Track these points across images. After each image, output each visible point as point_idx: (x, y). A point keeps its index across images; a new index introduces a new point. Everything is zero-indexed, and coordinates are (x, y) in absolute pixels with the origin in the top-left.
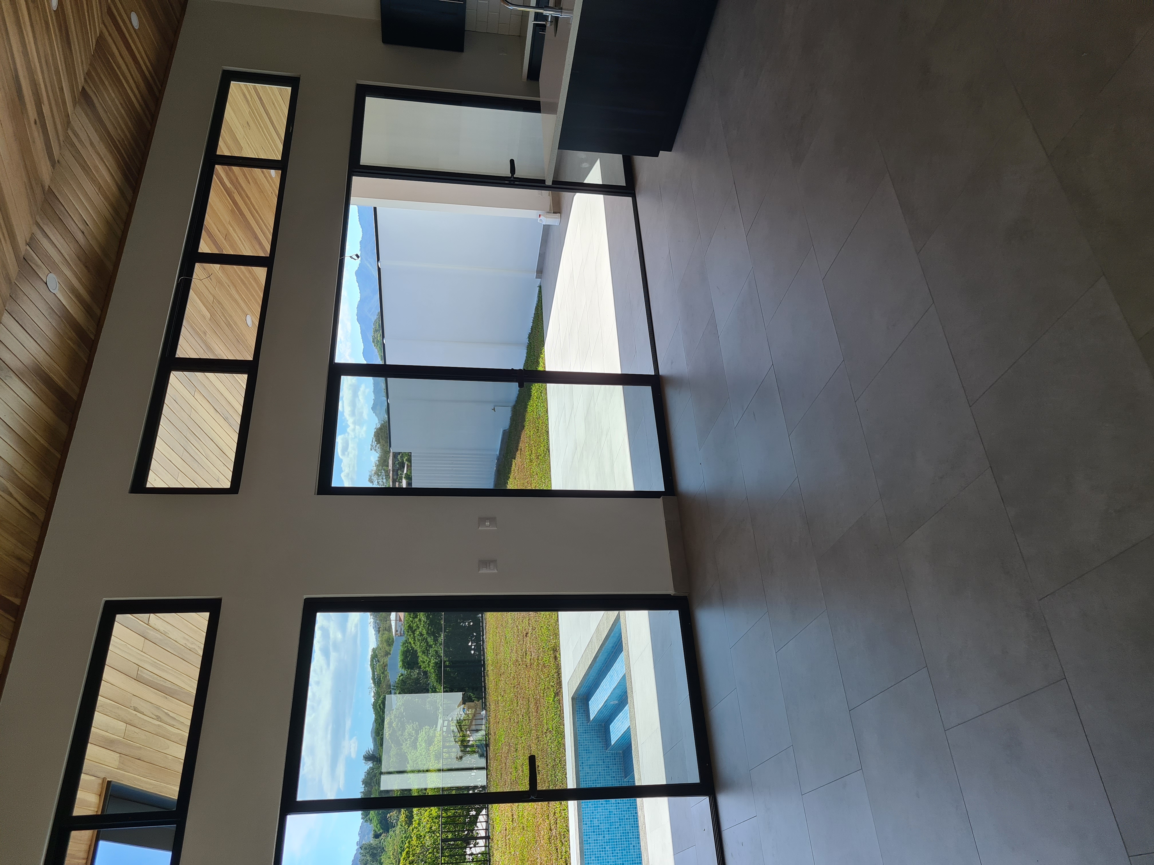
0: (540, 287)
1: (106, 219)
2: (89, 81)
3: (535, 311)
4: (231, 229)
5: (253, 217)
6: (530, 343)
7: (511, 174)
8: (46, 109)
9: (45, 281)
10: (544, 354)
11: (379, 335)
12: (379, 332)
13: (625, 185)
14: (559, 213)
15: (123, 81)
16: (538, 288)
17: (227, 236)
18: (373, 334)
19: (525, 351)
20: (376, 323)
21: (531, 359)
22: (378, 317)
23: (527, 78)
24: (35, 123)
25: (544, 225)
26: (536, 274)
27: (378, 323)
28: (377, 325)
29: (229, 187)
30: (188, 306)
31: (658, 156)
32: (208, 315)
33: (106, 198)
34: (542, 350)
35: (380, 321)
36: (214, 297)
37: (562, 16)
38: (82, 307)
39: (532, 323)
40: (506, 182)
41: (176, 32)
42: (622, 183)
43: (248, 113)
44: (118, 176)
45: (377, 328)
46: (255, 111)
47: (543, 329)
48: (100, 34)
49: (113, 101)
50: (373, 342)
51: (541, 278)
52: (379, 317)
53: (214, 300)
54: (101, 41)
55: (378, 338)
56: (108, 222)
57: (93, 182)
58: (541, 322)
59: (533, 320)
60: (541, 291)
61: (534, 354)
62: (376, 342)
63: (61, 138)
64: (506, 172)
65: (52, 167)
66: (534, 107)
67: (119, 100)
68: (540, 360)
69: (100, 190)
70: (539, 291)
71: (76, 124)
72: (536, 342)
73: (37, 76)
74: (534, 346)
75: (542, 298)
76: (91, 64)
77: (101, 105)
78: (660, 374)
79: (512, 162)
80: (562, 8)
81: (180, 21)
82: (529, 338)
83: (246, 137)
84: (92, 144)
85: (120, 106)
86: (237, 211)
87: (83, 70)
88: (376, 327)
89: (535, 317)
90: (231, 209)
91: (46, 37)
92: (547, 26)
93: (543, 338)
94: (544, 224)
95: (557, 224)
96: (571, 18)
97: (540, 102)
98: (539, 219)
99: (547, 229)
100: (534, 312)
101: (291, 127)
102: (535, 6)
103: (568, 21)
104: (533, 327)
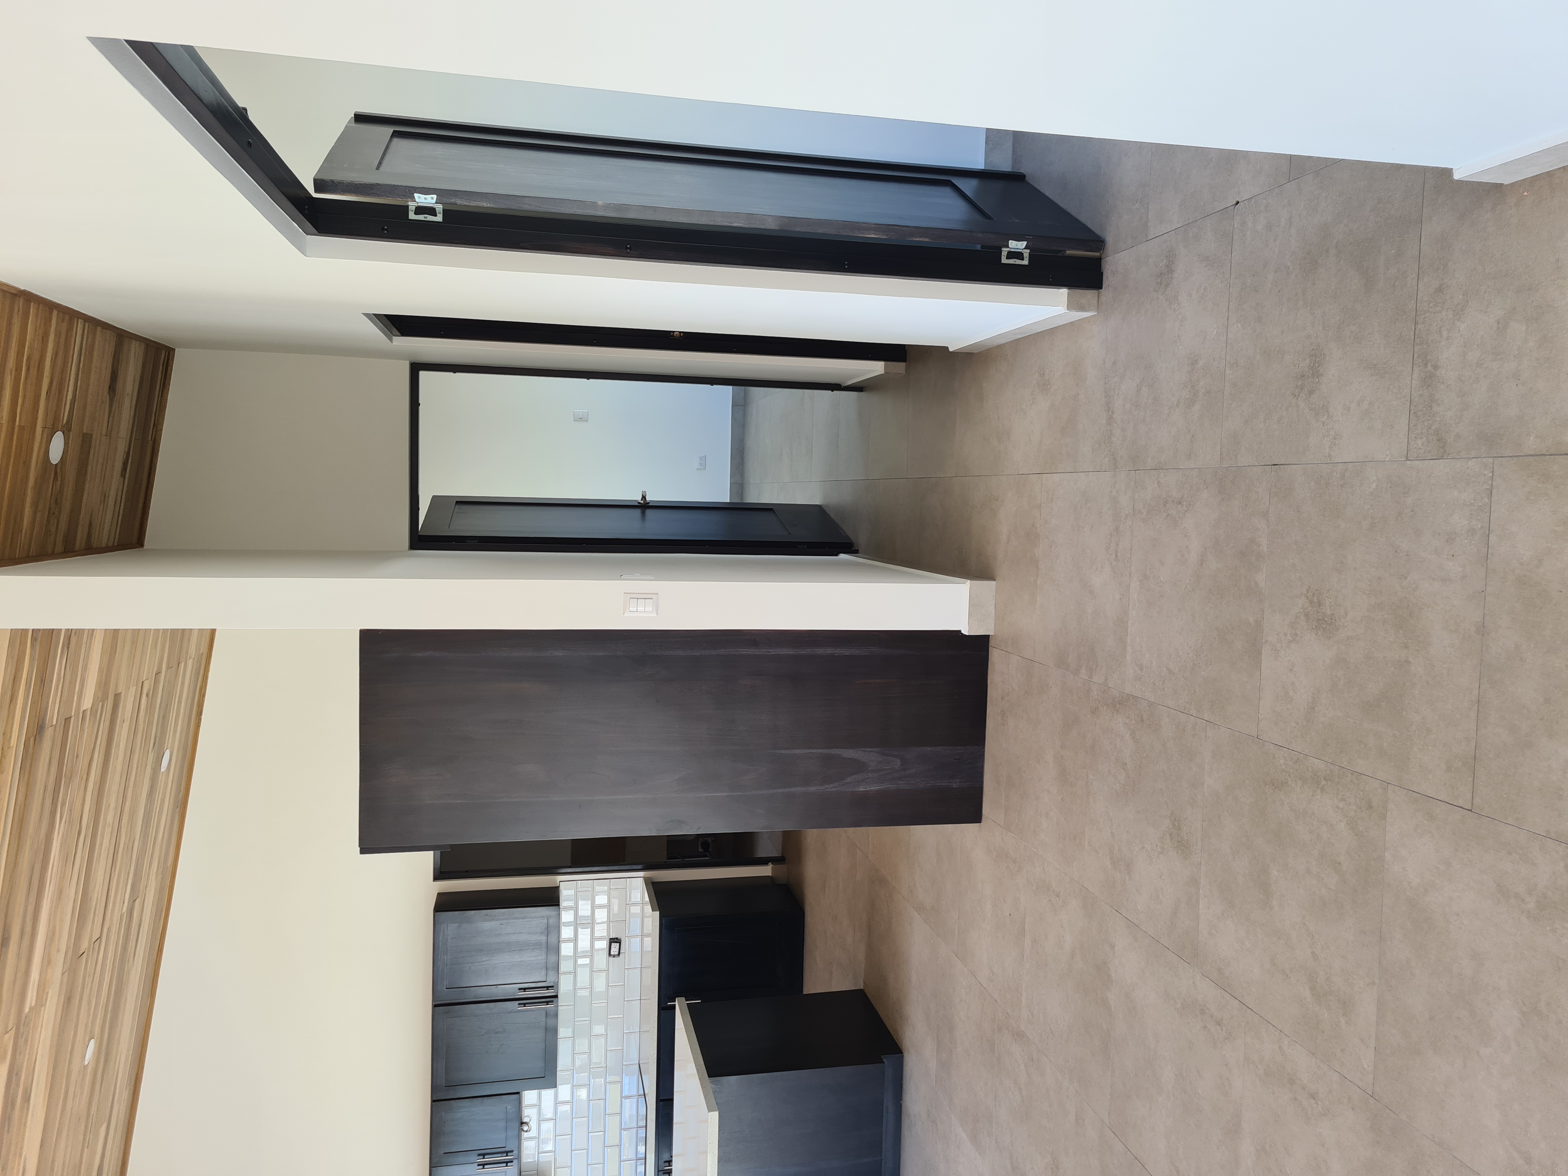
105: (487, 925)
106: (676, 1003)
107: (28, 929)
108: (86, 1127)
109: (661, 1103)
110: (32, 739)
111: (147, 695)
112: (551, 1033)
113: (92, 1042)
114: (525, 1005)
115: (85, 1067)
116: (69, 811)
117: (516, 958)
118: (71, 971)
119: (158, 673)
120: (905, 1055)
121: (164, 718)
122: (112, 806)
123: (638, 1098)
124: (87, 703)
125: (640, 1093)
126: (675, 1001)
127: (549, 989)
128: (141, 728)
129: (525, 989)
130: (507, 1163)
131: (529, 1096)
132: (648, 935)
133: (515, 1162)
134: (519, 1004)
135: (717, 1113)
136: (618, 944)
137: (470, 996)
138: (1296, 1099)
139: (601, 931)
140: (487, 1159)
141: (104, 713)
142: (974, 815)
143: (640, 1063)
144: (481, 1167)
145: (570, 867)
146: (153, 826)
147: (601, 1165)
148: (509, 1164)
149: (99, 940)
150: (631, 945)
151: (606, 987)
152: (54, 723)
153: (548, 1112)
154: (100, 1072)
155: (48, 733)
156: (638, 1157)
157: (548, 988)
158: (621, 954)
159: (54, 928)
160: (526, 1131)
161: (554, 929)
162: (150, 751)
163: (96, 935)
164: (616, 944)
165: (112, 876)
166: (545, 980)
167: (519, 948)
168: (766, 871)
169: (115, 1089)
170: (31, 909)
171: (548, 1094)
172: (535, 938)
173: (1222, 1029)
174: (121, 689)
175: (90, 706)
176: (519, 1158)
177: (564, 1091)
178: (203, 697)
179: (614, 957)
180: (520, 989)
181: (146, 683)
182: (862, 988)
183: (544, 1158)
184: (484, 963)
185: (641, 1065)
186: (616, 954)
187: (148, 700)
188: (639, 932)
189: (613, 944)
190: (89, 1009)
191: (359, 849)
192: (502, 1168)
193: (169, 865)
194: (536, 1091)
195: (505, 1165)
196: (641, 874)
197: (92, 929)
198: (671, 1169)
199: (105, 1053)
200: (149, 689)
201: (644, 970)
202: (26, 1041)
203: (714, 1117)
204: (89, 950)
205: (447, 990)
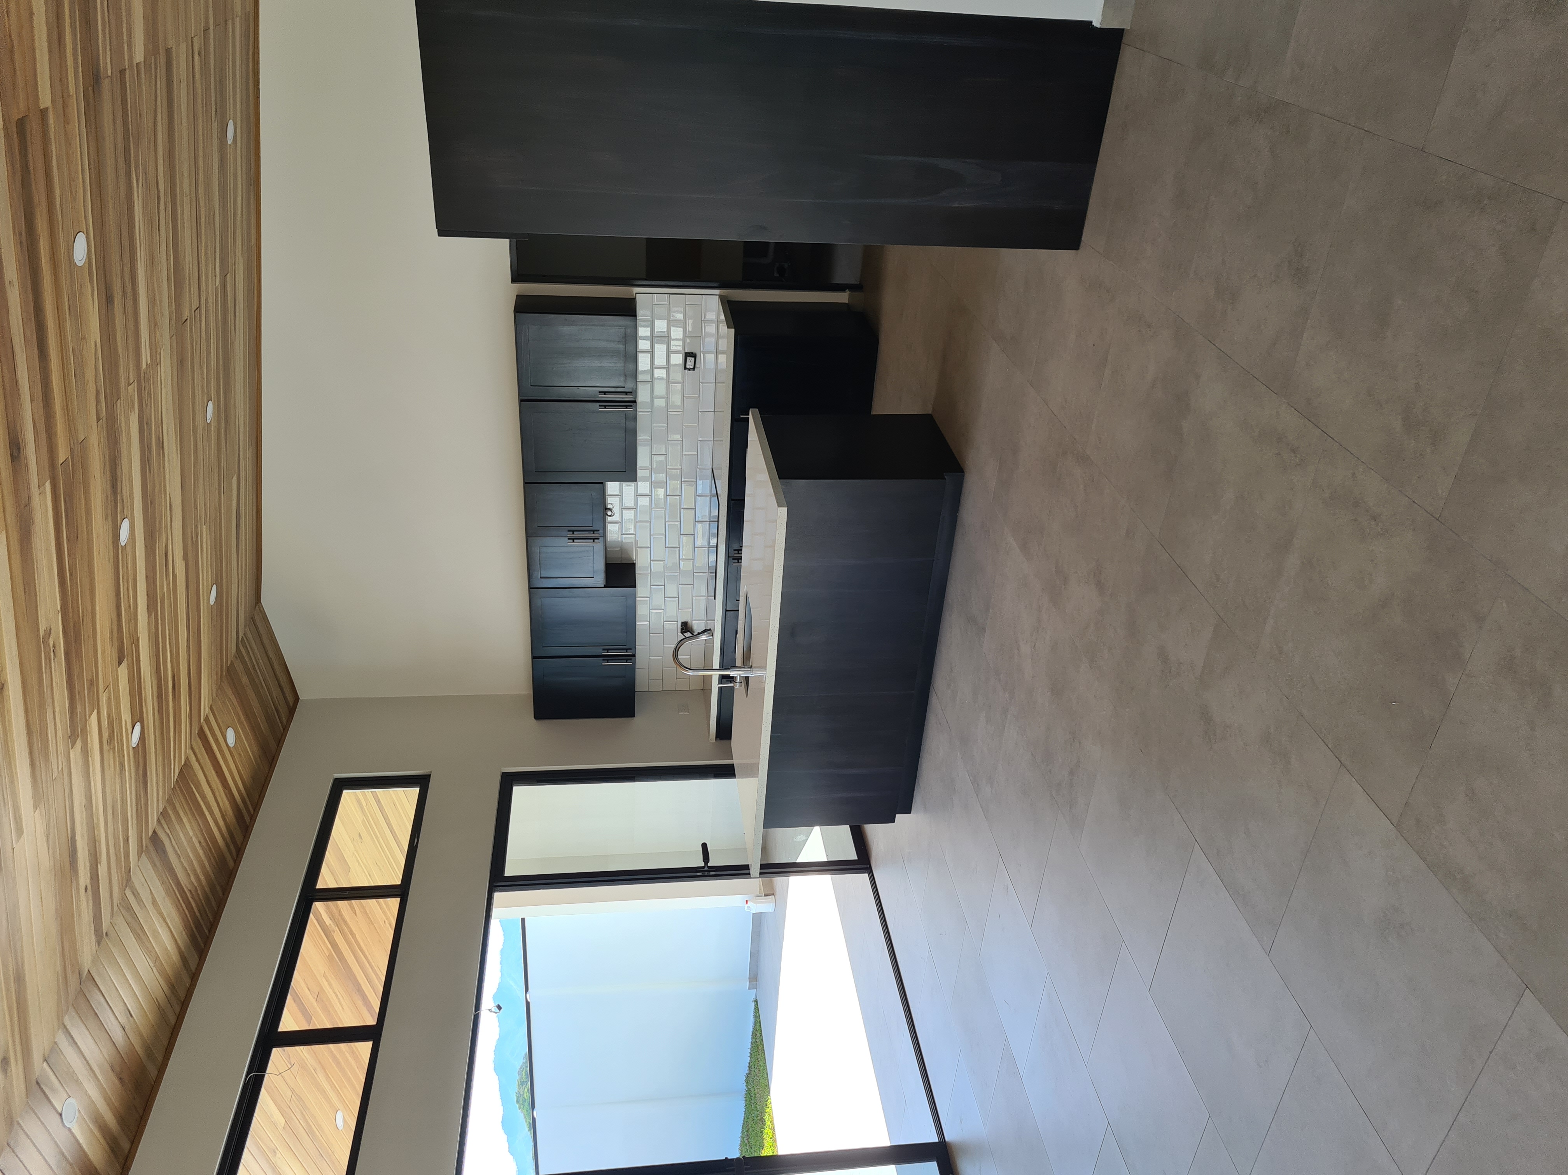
0: (756, 1001)
1: (159, 1004)
2: (163, 822)
3: (752, 1039)
4: (326, 984)
5: (357, 961)
6: (749, 1089)
7: (704, 863)
8: (102, 869)
9: (60, 1111)
10: (771, 1107)
11: (526, 1089)
12: (526, 1085)
13: (856, 858)
14: (773, 895)
15: (207, 813)
16: (753, 1004)
17: (320, 996)
18: (517, 1090)
19: (743, 1103)
20: (522, 1071)
21: (753, 1115)
22: (524, 1061)
23: (716, 737)
24: (86, 890)
25: (753, 914)
26: (748, 983)
27: (524, 1071)
28: (524, 1073)
29: (328, 924)
30: (256, 1114)
31: (894, 822)
32: (281, 1121)
33: (162, 972)
34: (767, 1101)
35: (527, 1067)
36: (293, 1091)
37: (753, 674)
38: (102, 1141)
39: (749, 1058)
40: (699, 874)
41: (280, 742)
42: (853, 856)
43: (361, 823)
44: (182, 938)
45: (524, 1078)
46: (370, 817)
47: (766, 1066)
48: (185, 762)
49: (190, 841)
50: (518, 1102)
51: (756, 989)
52: (526, 1062)
53: (293, 1096)
54: (185, 772)
55: (525, 1094)
56: (159, 1007)
57: (149, 954)
58: (762, 1055)
59: (751, 1054)
60: (758, 1008)
61: (756, 1107)
62: (521, 1102)
63: (116, 901)
64: (698, 862)
65: (97, 943)
66: (727, 771)
67: (197, 838)
68: (765, 1117)
69: (155, 963)
70: (755, 1009)
71: (137, 880)
72: (758, 1087)
73: (99, 831)
74: (755, 1094)
75: (760, 1018)
76: (170, 801)
77: (174, 848)
78: (947, 1140)
79: (704, 846)
80: (752, 666)
81: (286, 728)
82: (747, 1082)
83: (356, 854)
84: (154, 902)
85: (198, 846)
86: (336, 957)
87: (158, 808)
88: (522, 1078)
89: (752, 1047)
90: (328, 955)
91: (118, 781)
92: (735, 687)
93: (767, 1081)
94: (754, 912)
95: (771, 910)
96: (765, 676)
97: (733, 764)
98: (746, 906)
99: (758, 919)
100: (750, 1040)
101: (416, 840)
102: (718, 668)
103: (761, 680)
104: (751, 1064)
105: (566, 330)
106: (750, 416)
107: (129, 289)
108: (219, 476)
109: (732, 502)
110: (90, 88)
111: (199, 54)
112: (630, 435)
113: (210, 404)
114: (605, 407)
115: (209, 425)
116: (144, 174)
117: (596, 363)
118: (178, 336)
119: (206, 30)
120: (967, 474)
121: (221, 83)
122: (186, 174)
123: (711, 497)
124: (139, 56)
125: (712, 493)
126: (749, 415)
127: (628, 394)
128: (199, 91)
129: (605, 393)
130: (594, 539)
131: (612, 487)
132: (723, 353)
133: (601, 539)
134: (600, 406)
135: (786, 509)
136: (693, 359)
137: (554, 394)
138: (1356, 520)
139: (677, 345)
140: (576, 535)
141: (158, 71)
142: (1072, 241)
143: (713, 467)
144: (572, 541)
145: (646, 280)
146: (230, 202)
147: (677, 549)
148: (595, 541)
149: (199, 309)
150: (707, 360)
151: (681, 398)
152: (110, 74)
153: (629, 501)
154: (223, 431)
155: (106, 84)
156: (710, 545)
157: (626, 393)
158: (696, 368)
159: (153, 291)
160: (610, 516)
161: (631, 338)
162: (213, 119)
163: (195, 305)
164: (691, 358)
165: (199, 248)
166: (624, 386)
167: (598, 354)
168: (842, 298)
169: (239, 449)
170: (127, 269)
171: (628, 488)
172: (613, 346)
173: (1296, 456)
174: (171, 44)
175: (143, 60)
176: (604, 536)
177: (643, 487)
178: (257, 65)
179: (689, 370)
180: (600, 392)
181: (195, 39)
182: (930, 413)
183: (626, 539)
184: (565, 365)
185: (714, 469)
186: (691, 367)
187: (201, 59)
188: (713, 349)
189: (688, 358)
190: (202, 374)
191: (437, 230)
192: (590, 543)
193: (252, 244)
194: (617, 483)
195: (592, 541)
196: (717, 292)
197: (190, 299)
198: (741, 557)
199: (224, 413)
200: (200, 48)
201: (718, 385)
202: (149, 394)
203: (783, 512)
204: (191, 319)
205: (532, 387)
